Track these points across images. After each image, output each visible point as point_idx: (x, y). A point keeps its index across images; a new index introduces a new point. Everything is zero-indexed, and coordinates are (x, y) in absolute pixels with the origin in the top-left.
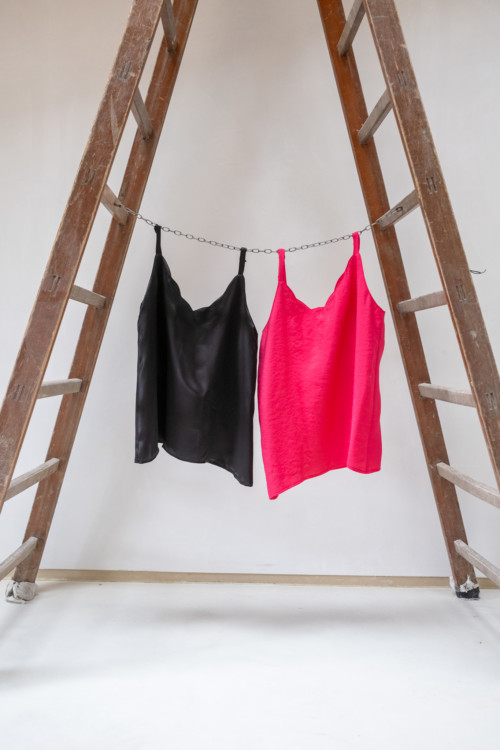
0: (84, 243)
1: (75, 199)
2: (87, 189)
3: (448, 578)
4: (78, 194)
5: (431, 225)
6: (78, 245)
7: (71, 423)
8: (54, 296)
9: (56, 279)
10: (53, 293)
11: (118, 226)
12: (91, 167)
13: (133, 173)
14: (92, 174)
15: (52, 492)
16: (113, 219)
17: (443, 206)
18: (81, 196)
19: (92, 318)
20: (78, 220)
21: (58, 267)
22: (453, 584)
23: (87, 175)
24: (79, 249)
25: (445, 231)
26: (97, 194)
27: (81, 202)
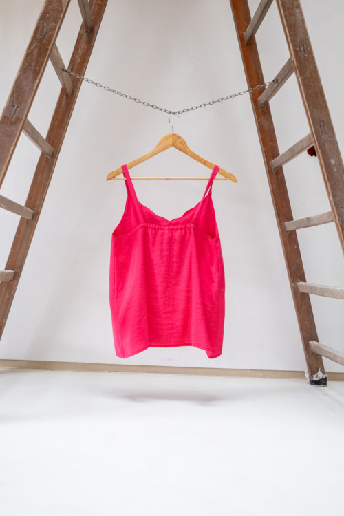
1: (32, 48)
2: (41, 41)
4: (34, 45)
5: (302, 80)
6: (33, 83)
7: (24, 243)
8: (13, 120)
9: (15, 107)
10: (12, 117)
11: (65, 96)
12: (45, 25)
13: (77, 57)
14: (45, 30)
15: (8, 296)
16: (62, 89)
17: (311, 66)
18: (36, 46)
19: (43, 164)
20: (33, 64)
21: (17, 99)
23: (42, 30)
24: (33, 86)
25: (312, 84)
26: (49, 45)
27: (36, 51)
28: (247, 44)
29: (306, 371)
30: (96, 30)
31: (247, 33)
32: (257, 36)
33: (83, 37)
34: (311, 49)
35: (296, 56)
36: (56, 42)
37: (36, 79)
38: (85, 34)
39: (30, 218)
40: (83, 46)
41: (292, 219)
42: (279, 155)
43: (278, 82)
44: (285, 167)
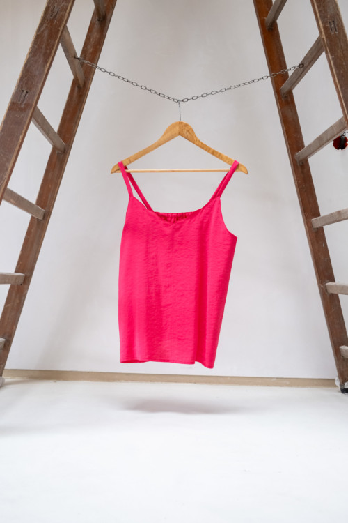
0: (48, 65)
1: (42, 29)
2: (52, 22)
3: (334, 380)
4: (45, 26)
5: (333, 59)
6: (44, 66)
8: (23, 106)
9: (24, 93)
10: (21, 103)
11: (76, 89)
12: (56, 5)
13: (89, 47)
14: (56, 10)
15: (18, 301)
16: (74, 80)
17: (342, 44)
18: (47, 27)
19: (54, 160)
20: (44, 46)
21: (26, 83)
22: (338, 383)
23: (52, 11)
24: (44, 70)
25: (344, 64)
26: (60, 26)
27: (46, 33)
28: (269, 30)
29: (337, 378)
30: (108, 17)
31: (268, 19)
32: (279, 21)
33: (96, 26)
34: (342, 26)
35: (326, 33)
36: (68, 25)
37: (46, 62)
38: (97, 22)
39: (41, 218)
40: (95, 35)
41: (319, 215)
42: (304, 146)
43: (304, 67)
44: (310, 160)
